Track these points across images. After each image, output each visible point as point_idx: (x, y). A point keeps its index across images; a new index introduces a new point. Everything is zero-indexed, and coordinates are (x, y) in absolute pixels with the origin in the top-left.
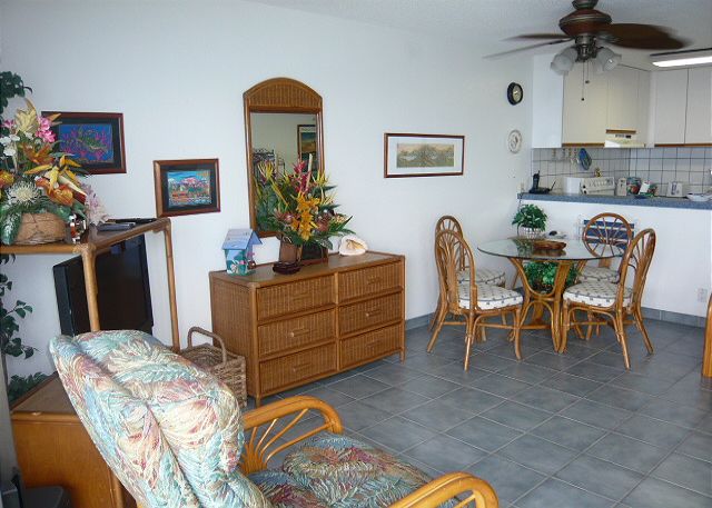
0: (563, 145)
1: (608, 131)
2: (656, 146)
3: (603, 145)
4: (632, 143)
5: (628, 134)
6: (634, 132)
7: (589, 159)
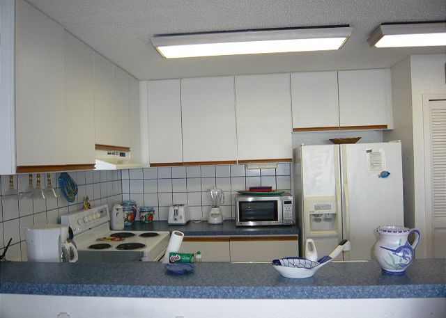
0: (20, 169)
1: (98, 147)
2: (152, 165)
3: (92, 166)
4: (127, 162)
5: (122, 151)
6: (128, 149)
7: (74, 187)
